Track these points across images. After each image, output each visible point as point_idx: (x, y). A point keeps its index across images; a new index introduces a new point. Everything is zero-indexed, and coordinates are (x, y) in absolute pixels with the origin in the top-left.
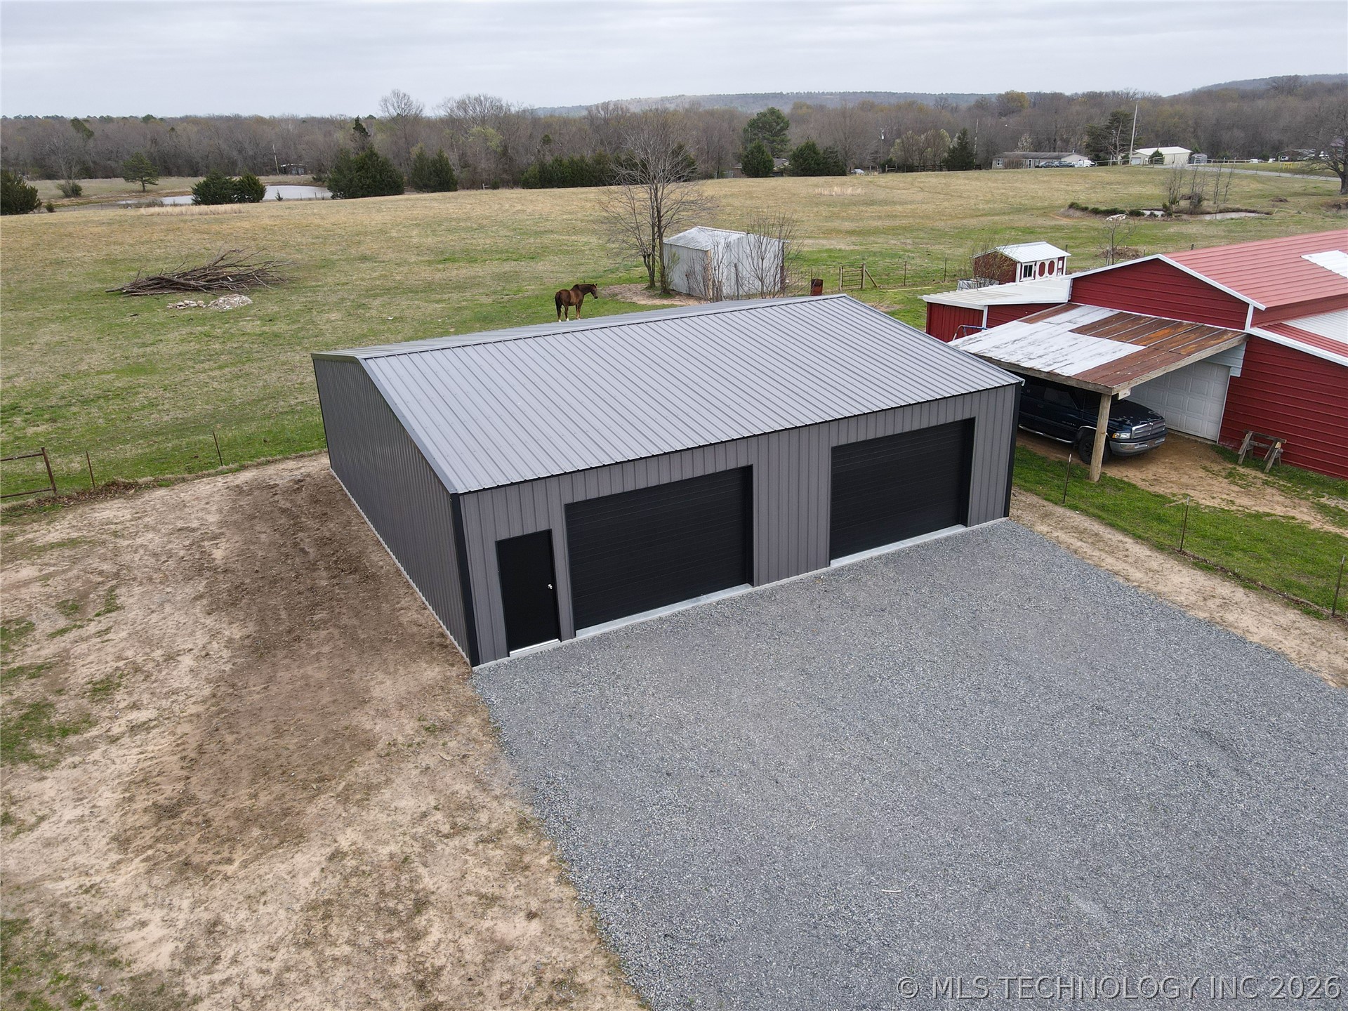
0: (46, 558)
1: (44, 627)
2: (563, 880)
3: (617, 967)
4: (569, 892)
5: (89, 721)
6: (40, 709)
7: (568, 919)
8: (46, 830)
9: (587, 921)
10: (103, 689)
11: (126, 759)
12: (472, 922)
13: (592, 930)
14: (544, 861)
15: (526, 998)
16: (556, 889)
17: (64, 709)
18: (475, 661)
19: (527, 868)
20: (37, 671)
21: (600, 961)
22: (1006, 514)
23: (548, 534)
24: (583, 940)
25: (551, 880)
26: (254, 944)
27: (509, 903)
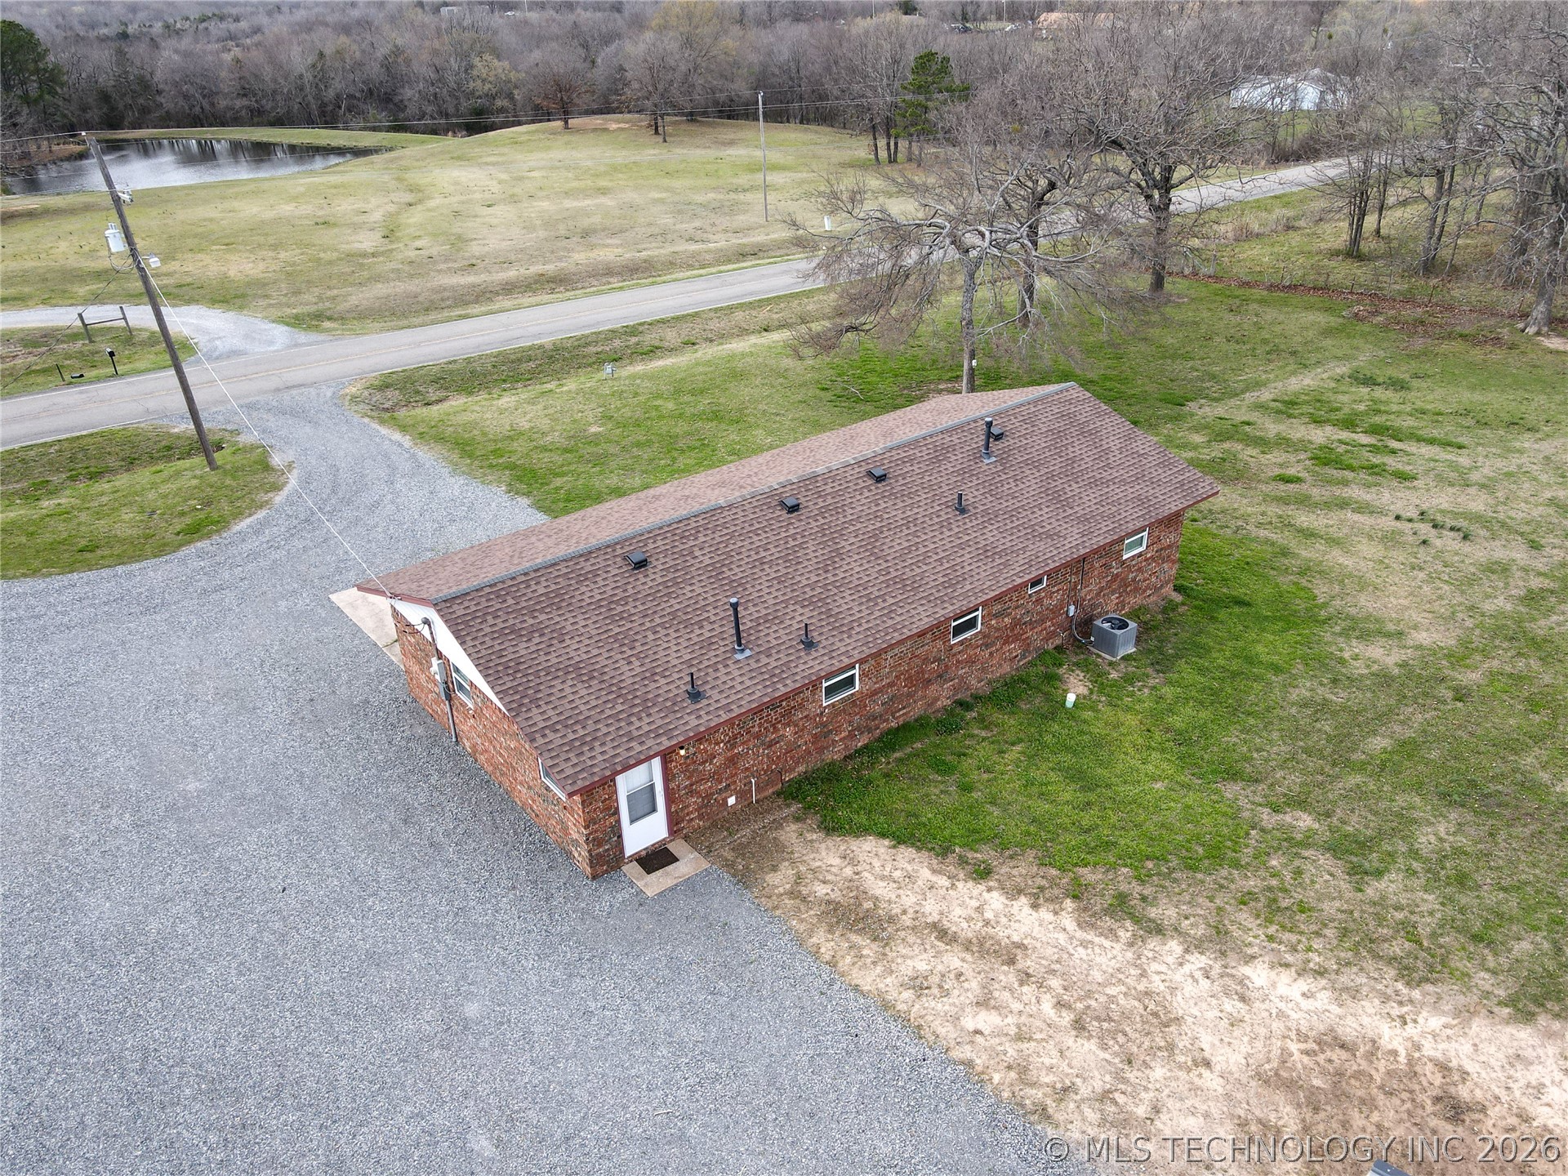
2: (969, 1064)
3: (886, 1006)
4: (956, 1054)
7: (944, 1030)
9: (926, 1032)
12: (1023, 1019)
13: (919, 1027)
14: (997, 1078)
15: (943, 976)
16: (969, 1055)
19: (1009, 1068)
21: (901, 1007)
24: (922, 1017)
25: (978, 1061)
27: (1004, 1039)
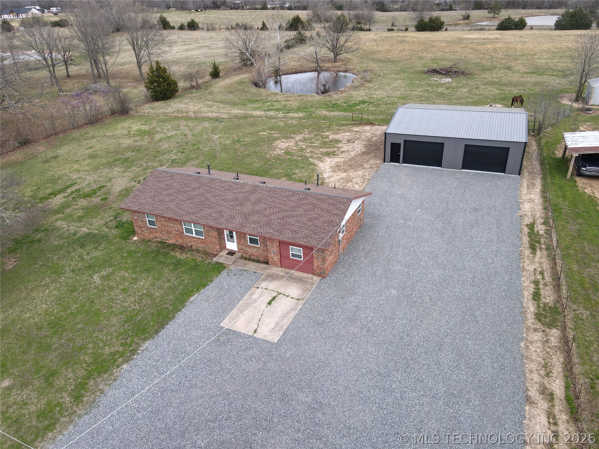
0: (352, 133)
1: (344, 142)
5: (338, 155)
6: (335, 152)
8: (325, 164)
10: (343, 152)
11: (338, 160)
17: (338, 152)
18: (384, 162)
20: (337, 147)
22: (519, 175)
23: (400, 144)
26: (334, 178)
